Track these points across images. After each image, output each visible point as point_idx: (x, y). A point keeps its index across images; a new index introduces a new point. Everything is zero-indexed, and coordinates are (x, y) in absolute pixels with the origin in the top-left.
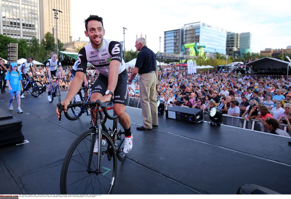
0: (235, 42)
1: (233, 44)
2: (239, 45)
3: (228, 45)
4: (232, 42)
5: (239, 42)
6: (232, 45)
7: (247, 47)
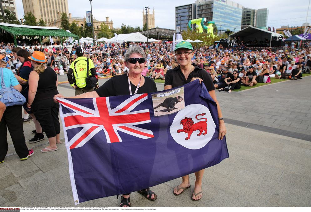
0: (252, 20)
1: (249, 21)
2: (255, 23)
3: (244, 23)
4: (248, 20)
5: (255, 20)
6: (248, 23)
7: (264, 25)
